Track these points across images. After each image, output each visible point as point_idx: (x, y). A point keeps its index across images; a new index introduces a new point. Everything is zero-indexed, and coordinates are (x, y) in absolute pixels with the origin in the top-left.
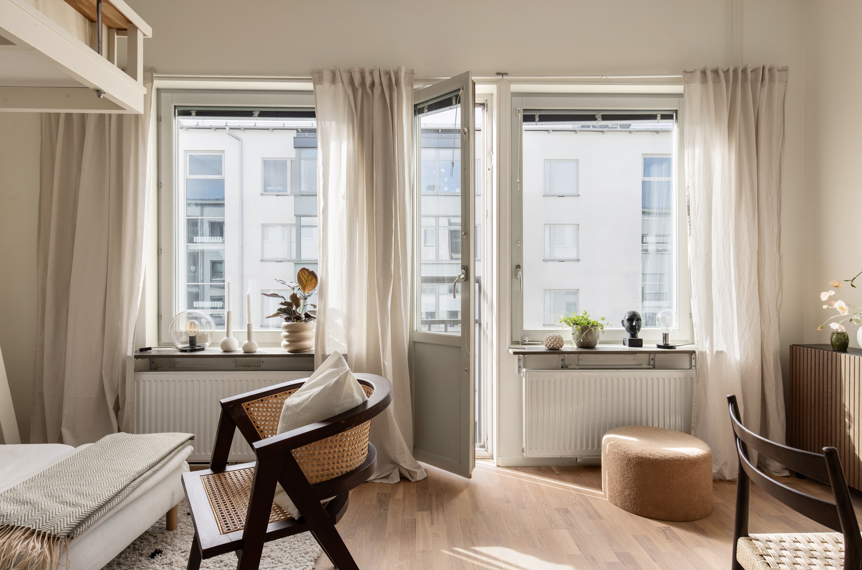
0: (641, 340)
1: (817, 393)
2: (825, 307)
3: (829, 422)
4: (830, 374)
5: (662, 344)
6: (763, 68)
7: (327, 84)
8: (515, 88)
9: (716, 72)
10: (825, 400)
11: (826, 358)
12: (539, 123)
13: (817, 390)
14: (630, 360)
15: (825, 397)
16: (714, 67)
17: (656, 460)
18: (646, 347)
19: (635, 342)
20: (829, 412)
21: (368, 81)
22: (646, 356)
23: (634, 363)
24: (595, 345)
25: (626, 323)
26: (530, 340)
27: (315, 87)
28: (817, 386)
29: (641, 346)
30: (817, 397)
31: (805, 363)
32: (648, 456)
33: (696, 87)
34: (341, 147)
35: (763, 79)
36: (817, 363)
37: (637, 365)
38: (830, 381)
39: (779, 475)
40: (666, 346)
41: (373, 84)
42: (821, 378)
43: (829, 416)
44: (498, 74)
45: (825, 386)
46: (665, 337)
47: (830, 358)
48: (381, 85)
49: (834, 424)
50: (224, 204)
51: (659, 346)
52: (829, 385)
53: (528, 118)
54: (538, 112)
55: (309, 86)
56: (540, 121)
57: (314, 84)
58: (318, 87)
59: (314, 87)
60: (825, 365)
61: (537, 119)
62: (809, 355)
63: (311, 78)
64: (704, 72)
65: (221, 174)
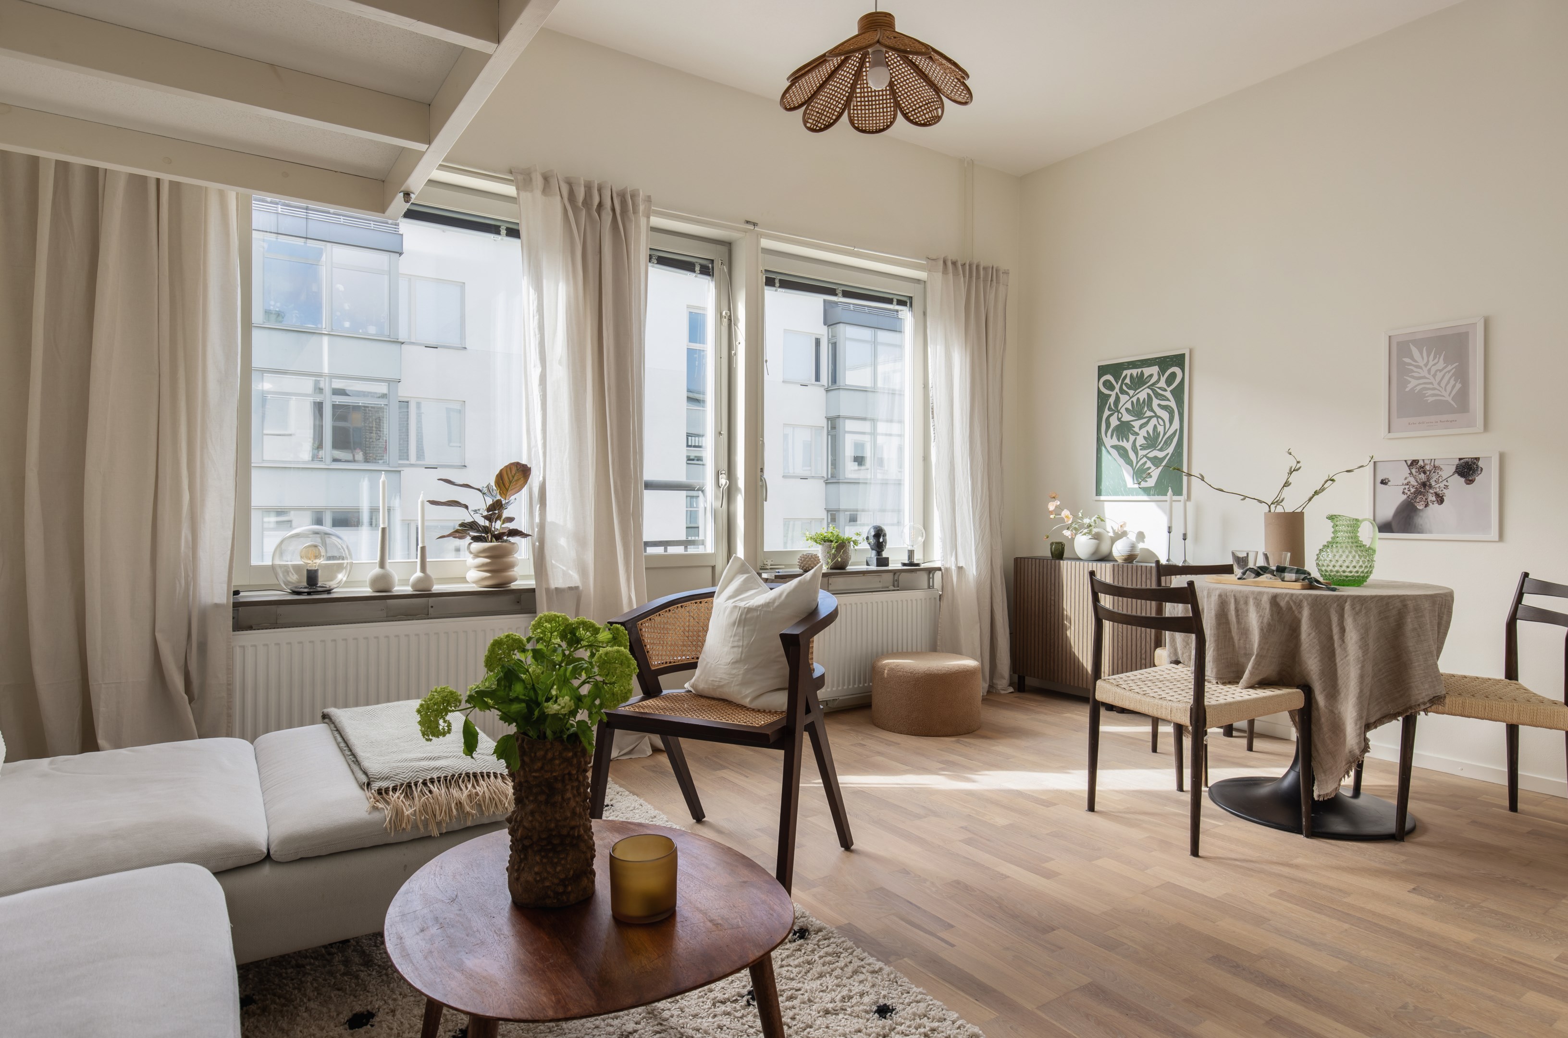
0: (887, 559)
1: (1041, 603)
2: (1052, 516)
3: (1052, 628)
4: (1053, 582)
5: (907, 562)
6: (992, 268)
7: (539, 195)
8: (765, 243)
9: (954, 263)
10: (1049, 608)
11: (1049, 567)
12: (779, 290)
13: (1041, 599)
14: (874, 582)
15: (1049, 605)
16: (954, 259)
17: (944, 674)
18: (892, 566)
19: (883, 562)
20: (1053, 618)
21: (595, 200)
22: (891, 575)
23: (880, 585)
24: (846, 566)
25: (872, 540)
26: (772, 563)
27: (518, 194)
28: (1041, 595)
29: (887, 565)
30: (1041, 606)
31: (1030, 574)
32: (936, 672)
33: (938, 276)
34: (557, 290)
35: (992, 280)
36: (1041, 574)
37: (883, 588)
38: (1053, 588)
39: (1006, 692)
40: (911, 564)
41: (600, 205)
42: (1045, 587)
43: (1052, 622)
44: (748, 222)
45: (1049, 595)
46: (911, 553)
47: (1053, 566)
48: (613, 210)
49: (1056, 630)
51: (904, 565)
52: (1053, 592)
53: (770, 282)
54: (780, 275)
55: (510, 190)
56: (780, 287)
57: (517, 189)
58: (523, 195)
60: (1049, 574)
61: (777, 284)
62: (1034, 567)
63: (512, 178)
64: (945, 262)
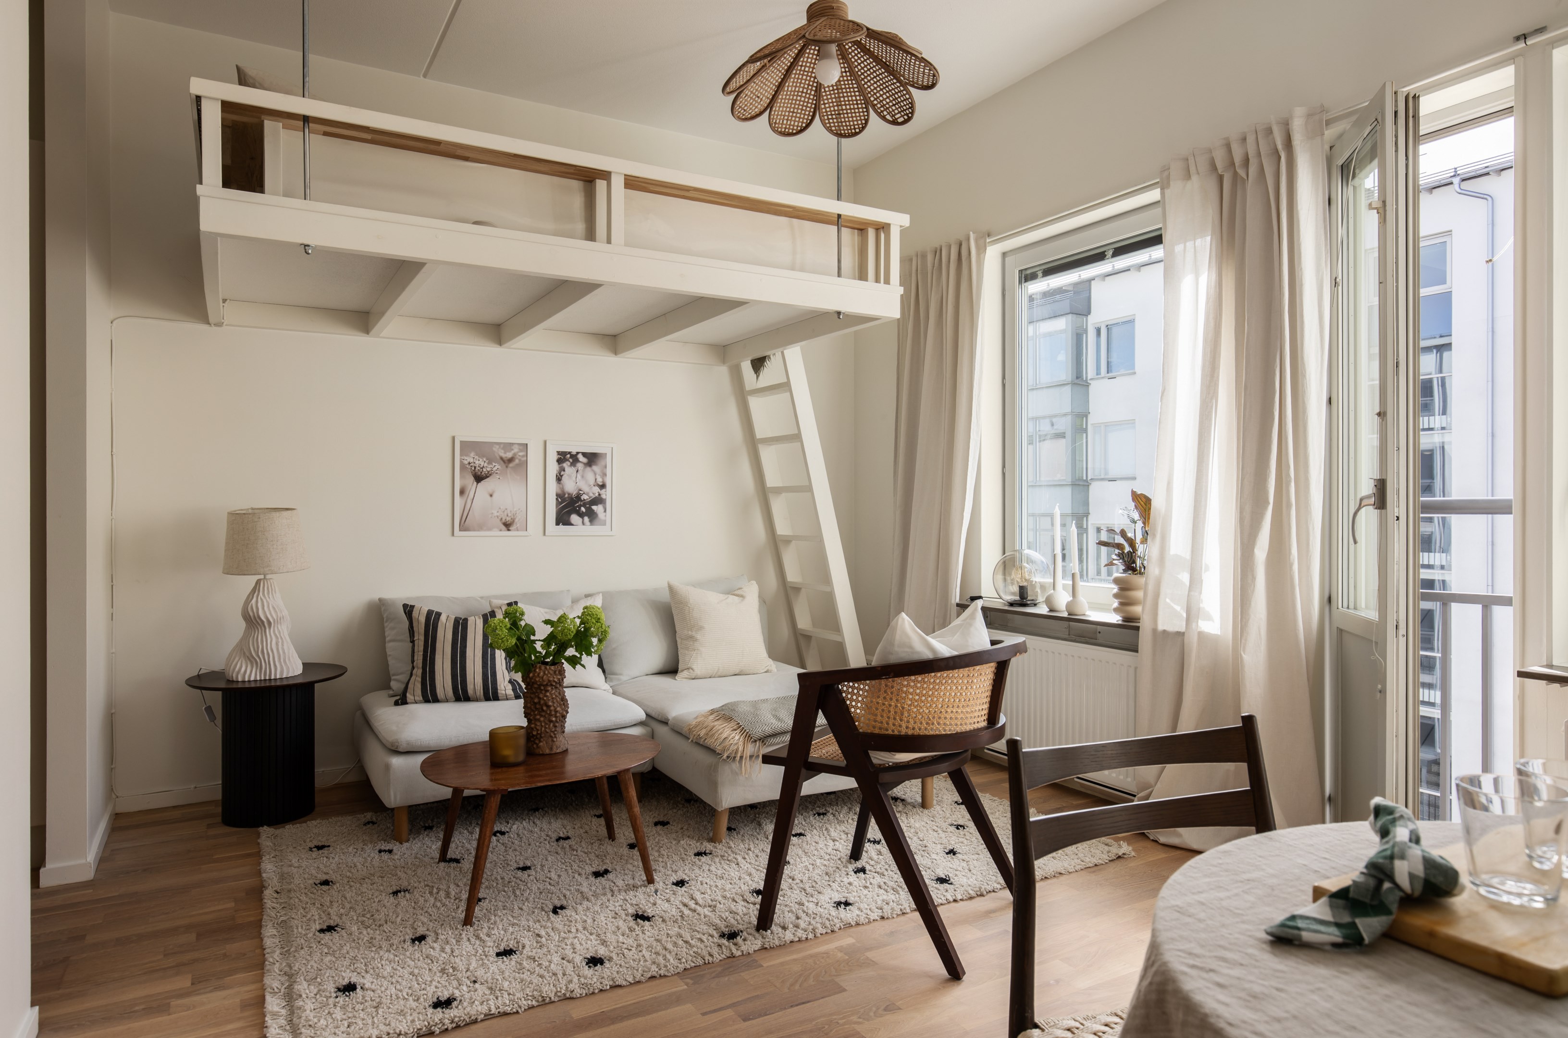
7: (1176, 186)
21: (1238, 159)
27: (1164, 193)
44: (1518, 39)
48: (1259, 155)
50: (1450, 344)
55: (1154, 195)
57: (1162, 189)
59: (1161, 194)
65: (1444, 282)
